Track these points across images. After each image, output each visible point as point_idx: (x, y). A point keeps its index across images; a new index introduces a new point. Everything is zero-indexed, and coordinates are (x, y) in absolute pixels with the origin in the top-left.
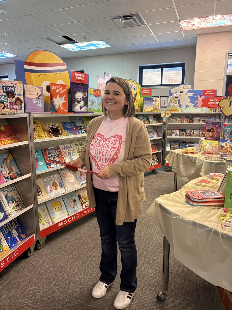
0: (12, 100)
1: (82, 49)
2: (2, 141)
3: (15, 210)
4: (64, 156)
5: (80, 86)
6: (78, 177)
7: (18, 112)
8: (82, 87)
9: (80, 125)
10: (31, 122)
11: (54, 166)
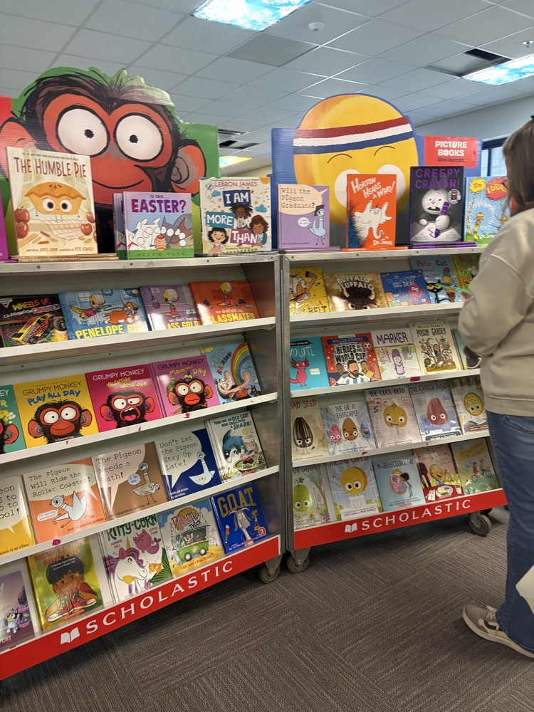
0: (243, 224)
1: (524, 73)
2: (219, 316)
3: (240, 471)
4: (378, 359)
5: (438, 175)
6: (418, 416)
7: (256, 249)
8: (445, 177)
9: (437, 278)
10: (285, 274)
11: (348, 381)
